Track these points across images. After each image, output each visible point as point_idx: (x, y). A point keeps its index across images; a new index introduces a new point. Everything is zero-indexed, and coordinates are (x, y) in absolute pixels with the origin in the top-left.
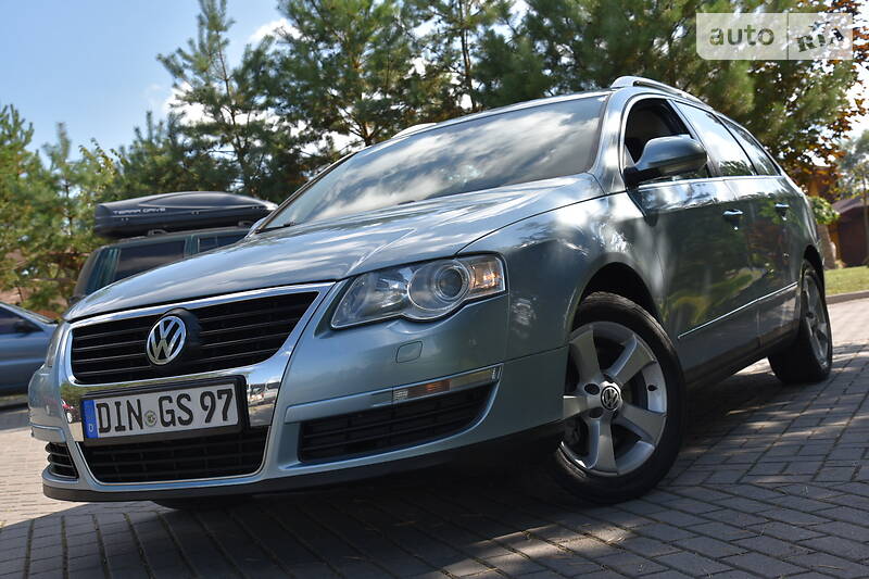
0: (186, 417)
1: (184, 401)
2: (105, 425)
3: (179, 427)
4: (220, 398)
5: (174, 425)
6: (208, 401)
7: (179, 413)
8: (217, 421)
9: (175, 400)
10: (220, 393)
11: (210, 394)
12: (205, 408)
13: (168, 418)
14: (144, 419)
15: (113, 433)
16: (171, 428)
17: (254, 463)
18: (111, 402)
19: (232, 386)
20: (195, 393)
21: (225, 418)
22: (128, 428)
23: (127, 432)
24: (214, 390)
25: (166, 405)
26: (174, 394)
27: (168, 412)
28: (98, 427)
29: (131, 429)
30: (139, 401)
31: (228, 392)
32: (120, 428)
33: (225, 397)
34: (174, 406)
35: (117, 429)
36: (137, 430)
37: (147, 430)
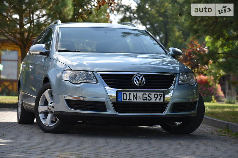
0: (150, 99)
1: (150, 95)
2: (125, 98)
3: (147, 101)
4: (159, 95)
5: (146, 100)
6: (156, 96)
7: (148, 98)
8: (158, 100)
9: (147, 95)
10: (159, 94)
11: (157, 94)
12: (155, 97)
13: (145, 99)
14: (138, 98)
15: (127, 101)
16: (145, 101)
17: (163, 111)
18: (128, 93)
19: (163, 93)
20: (153, 94)
21: (160, 100)
22: (132, 100)
23: (132, 101)
24: (158, 93)
25: (145, 96)
26: (147, 93)
27: (145, 97)
28: (122, 99)
29: (133, 100)
30: (137, 94)
31: (162, 94)
32: (130, 99)
33: (160, 95)
34: (147, 96)
35: (129, 100)
36: (135, 100)
37: (138, 101)
